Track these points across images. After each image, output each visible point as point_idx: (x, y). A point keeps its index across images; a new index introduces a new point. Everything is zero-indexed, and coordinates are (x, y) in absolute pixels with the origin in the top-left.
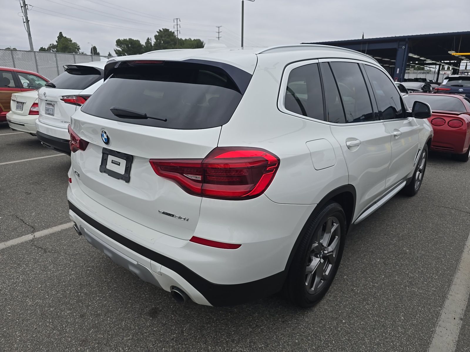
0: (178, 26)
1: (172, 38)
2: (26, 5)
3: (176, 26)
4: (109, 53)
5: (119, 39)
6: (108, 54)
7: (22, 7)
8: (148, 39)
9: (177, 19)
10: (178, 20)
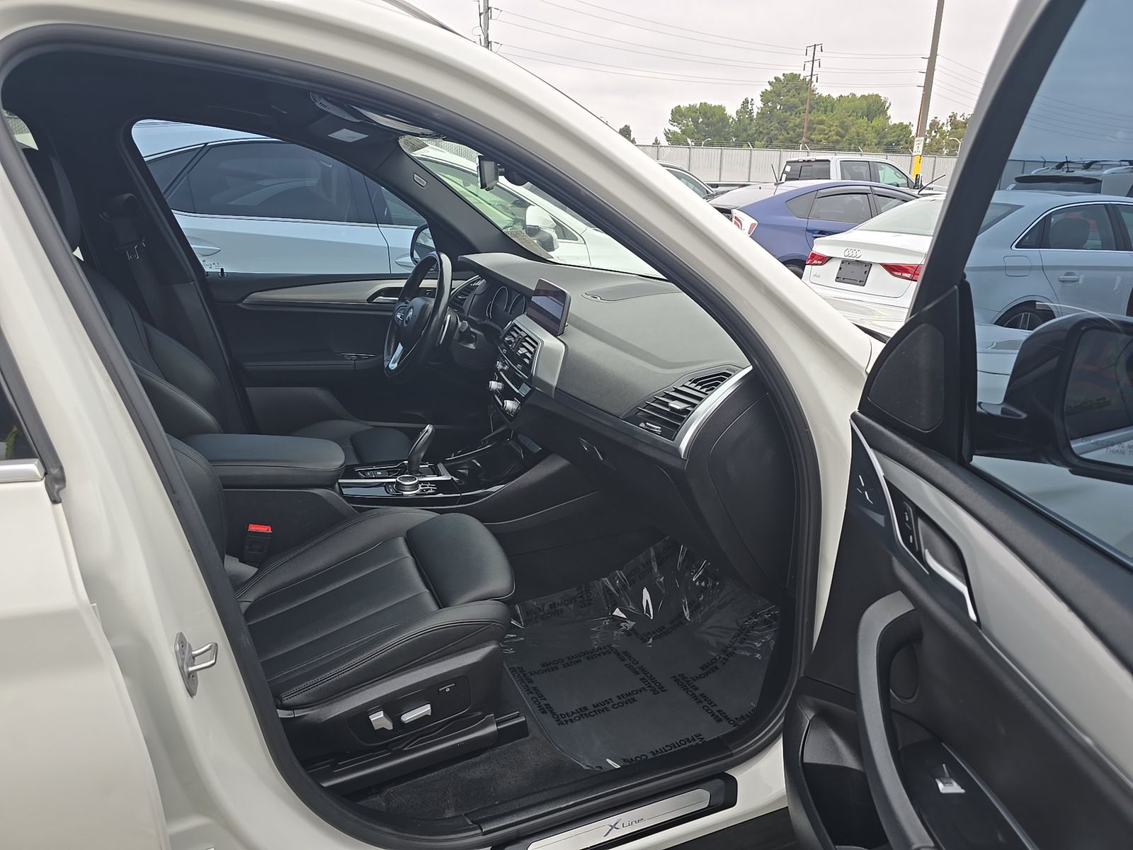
0: (816, 63)
1: (805, 95)
2: (489, 8)
3: (809, 65)
4: (656, 140)
5: (679, 106)
6: (654, 141)
7: (480, 14)
8: (746, 102)
9: (815, 46)
10: (818, 48)
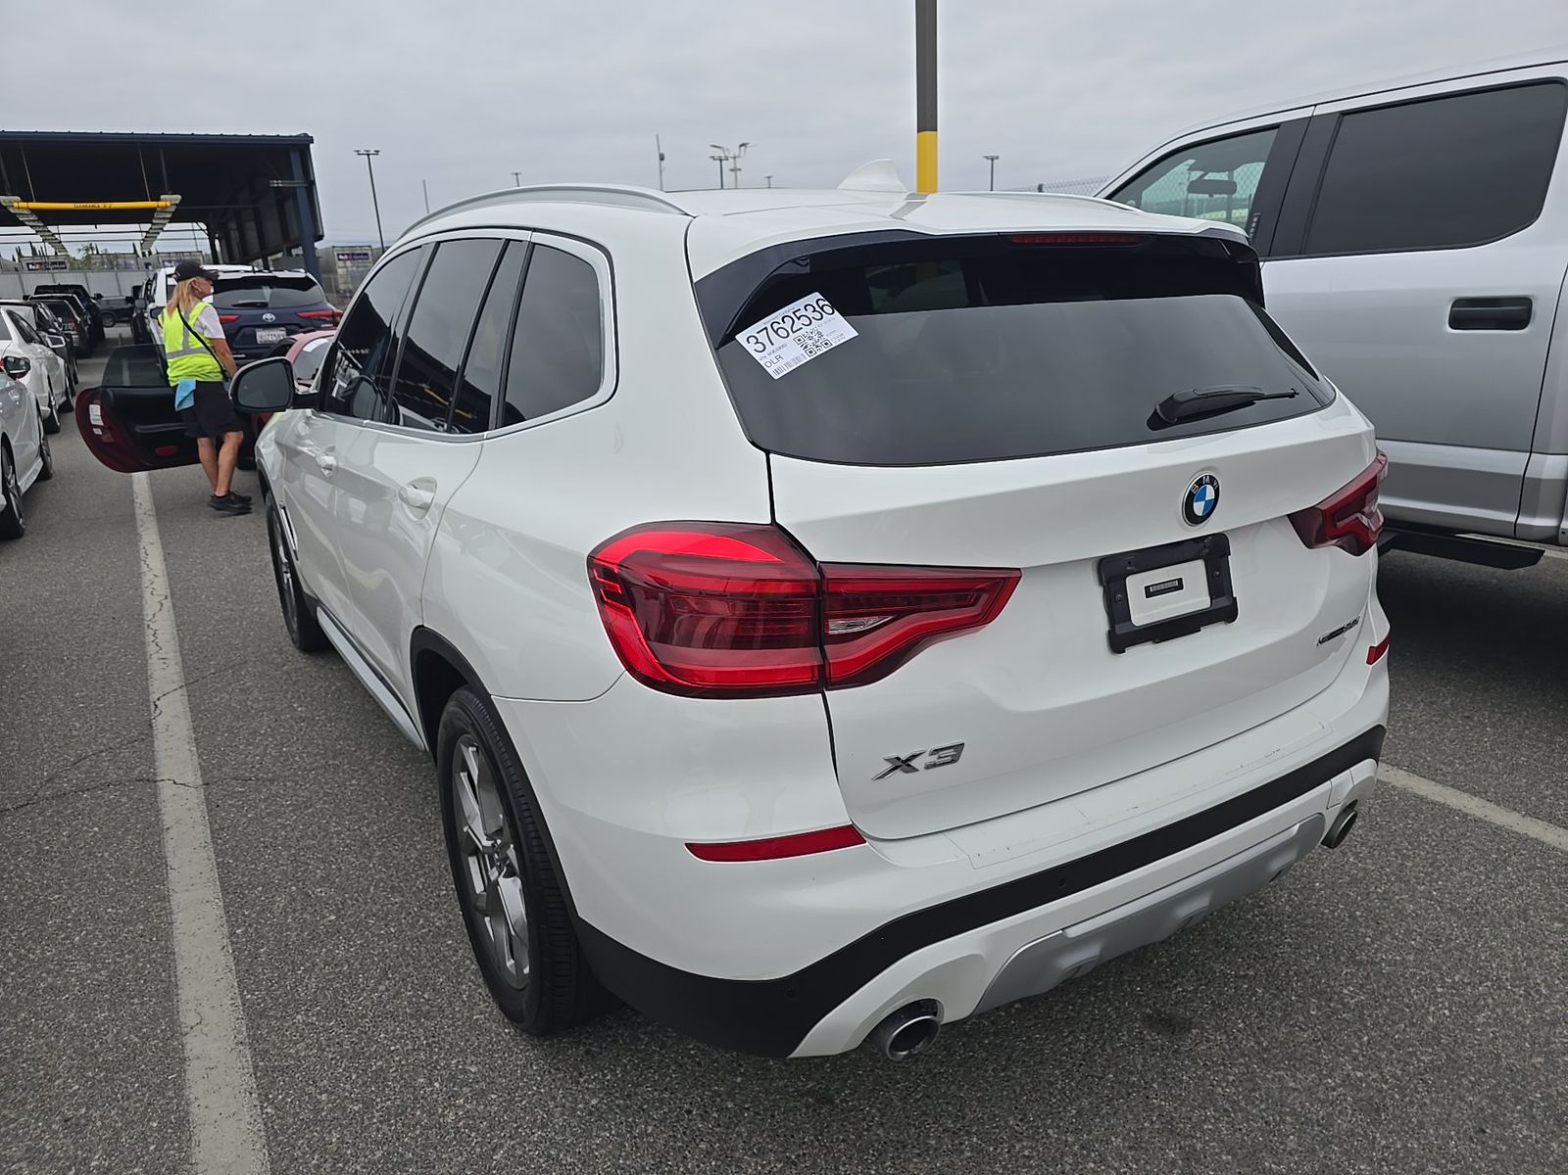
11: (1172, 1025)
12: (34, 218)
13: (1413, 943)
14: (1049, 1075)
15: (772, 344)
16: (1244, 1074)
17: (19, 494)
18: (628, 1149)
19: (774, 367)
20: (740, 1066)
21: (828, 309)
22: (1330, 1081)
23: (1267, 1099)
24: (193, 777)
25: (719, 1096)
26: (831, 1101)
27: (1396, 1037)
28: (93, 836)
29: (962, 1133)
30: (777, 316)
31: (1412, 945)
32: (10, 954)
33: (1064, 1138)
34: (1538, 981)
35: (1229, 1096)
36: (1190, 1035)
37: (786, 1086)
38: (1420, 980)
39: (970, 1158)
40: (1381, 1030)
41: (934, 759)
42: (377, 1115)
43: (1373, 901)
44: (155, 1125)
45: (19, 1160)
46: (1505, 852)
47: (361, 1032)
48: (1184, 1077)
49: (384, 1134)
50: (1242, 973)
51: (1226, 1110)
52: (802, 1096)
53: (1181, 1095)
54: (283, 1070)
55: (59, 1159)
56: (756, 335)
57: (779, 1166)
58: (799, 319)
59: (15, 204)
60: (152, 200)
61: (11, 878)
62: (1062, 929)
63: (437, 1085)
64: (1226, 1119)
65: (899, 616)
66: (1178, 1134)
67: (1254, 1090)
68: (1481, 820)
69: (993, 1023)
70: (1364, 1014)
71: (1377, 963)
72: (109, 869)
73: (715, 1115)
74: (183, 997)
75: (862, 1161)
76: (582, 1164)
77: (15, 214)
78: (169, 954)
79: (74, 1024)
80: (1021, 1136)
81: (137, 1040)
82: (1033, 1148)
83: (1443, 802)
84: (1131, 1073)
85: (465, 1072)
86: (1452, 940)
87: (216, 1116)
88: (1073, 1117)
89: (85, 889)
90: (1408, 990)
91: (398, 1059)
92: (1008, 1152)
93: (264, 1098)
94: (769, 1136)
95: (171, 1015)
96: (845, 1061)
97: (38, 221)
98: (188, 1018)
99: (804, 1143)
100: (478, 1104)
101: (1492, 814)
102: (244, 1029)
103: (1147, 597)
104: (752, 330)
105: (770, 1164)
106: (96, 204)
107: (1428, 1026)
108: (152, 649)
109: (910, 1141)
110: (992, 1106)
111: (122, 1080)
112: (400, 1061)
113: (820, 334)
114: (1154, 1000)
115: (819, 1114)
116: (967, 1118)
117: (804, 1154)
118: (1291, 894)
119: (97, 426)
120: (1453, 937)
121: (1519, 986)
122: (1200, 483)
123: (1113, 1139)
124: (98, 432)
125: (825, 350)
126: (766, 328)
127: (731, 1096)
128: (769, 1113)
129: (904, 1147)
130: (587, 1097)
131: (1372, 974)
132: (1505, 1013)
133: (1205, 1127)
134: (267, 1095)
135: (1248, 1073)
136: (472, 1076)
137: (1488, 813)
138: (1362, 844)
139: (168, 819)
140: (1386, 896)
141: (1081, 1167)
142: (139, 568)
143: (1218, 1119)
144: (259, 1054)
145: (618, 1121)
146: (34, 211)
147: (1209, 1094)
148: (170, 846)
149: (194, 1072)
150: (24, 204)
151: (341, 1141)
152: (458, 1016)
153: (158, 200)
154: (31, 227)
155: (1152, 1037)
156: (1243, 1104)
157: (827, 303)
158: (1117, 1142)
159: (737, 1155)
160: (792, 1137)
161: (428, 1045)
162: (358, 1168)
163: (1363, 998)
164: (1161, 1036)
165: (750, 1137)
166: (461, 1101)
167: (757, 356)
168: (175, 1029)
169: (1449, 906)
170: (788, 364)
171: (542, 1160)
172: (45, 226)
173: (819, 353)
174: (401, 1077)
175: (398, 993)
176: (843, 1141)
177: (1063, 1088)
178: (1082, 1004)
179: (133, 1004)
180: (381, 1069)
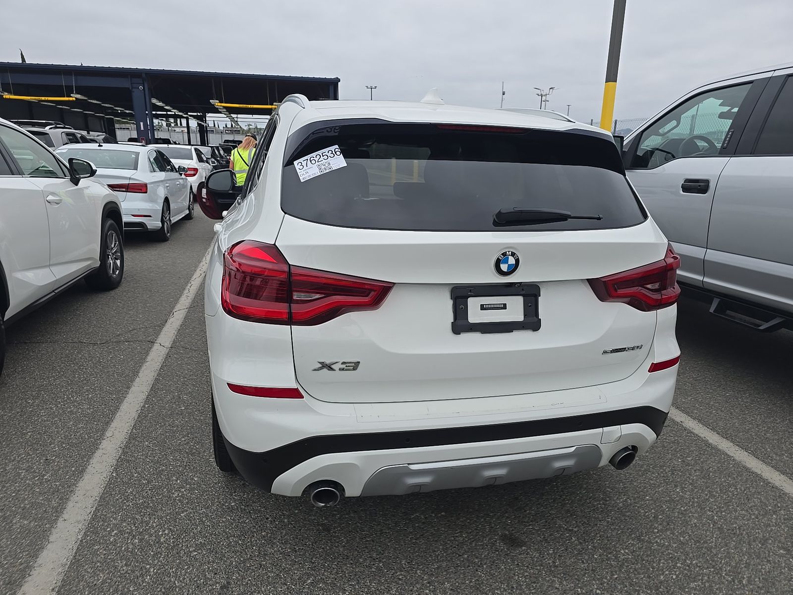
11: (513, 542)
12: (225, 110)
13: (682, 538)
14: (436, 547)
15: (307, 166)
16: (535, 574)
17: (170, 223)
18: (233, 526)
19: (304, 176)
20: (301, 506)
21: (338, 153)
22: (579, 590)
23: (538, 589)
24: (168, 344)
25: (284, 516)
26: (329, 531)
27: (634, 580)
28: (119, 359)
29: (377, 560)
30: (314, 154)
31: (680, 540)
32: (66, 396)
33: (423, 576)
34: (745, 576)
35: (519, 582)
36: (520, 549)
37: (314, 519)
38: (672, 557)
39: (373, 572)
40: (628, 575)
41: (344, 366)
42: (150, 486)
43: (675, 513)
44: (73, 469)
45: (24, 470)
46: (779, 507)
47: (165, 454)
48: (502, 567)
49: (148, 494)
50: (570, 528)
51: (513, 587)
52: (318, 525)
53: (494, 574)
54: (128, 461)
55: (36, 472)
56: (302, 162)
57: (289, 550)
58: (323, 156)
59: (216, 104)
60: (270, 105)
61: (83, 369)
62: (408, 464)
63: (179, 481)
64: (510, 591)
65: (328, 295)
66: (480, 591)
67: (534, 583)
68: (777, 487)
69: (426, 518)
70: (624, 565)
71: (652, 543)
72: (117, 372)
73: (277, 523)
74: (112, 426)
75: (325, 559)
76: (212, 527)
77: (217, 108)
78: (117, 408)
79: (70, 426)
80: (403, 569)
81: (87, 437)
82: (405, 576)
83: (759, 473)
84: (477, 558)
85: (192, 479)
86: (707, 543)
87: (95, 471)
88: (434, 568)
89: (105, 378)
90: (660, 560)
91: (171, 468)
92: (392, 574)
93: (116, 470)
94: (293, 537)
95: (104, 430)
96: (347, 516)
97: (226, 112)
98: (108, 434)
99: (305, 544)
100: (188, 493)
101: (786, 485)
102: (125, 442)
103: (481, 310)
104: (301, 160)
105: (286, 548)
106: (248, 106)
107: (657, 580)
108: (186, 291)
109: (351, 557)
110: (399, 553)
111: (73, 450)
112: (171, 469)
113: (329, 164)
114: (513, 528)
115: (320, 535)
116: (384, 555)
117: (302, 549)
118: (628, 498)
119: (204, 198)
120: (709, 542)
121: (730, 576)
122: (504, 254)
123: (446, 583)
124: (204, 200)
125: (328, 171)
126: (307, 159)
127: (289, 517)
128: (299, 528)
129: (347, 558)
130: (231, 502)
131: (644, 547)
132: (710, 586)
133: (496, 591)
134: (117, 469)
135: (538, 574)
136: (194, 482)
137: (784, 484)
138: (691, 484)
139: (149, 358)
140: (684, 513)
141: (422, 590)
142: (202, 259)
143: (506, 590)
144: (124, 453)
145: (237, 514)
146: (224, 107)
147: (509, 578)
148: (144, 368)
149: (98, 453)
150: (220, 104)
151: (131, 493)
152: (204, 457)
153: (273, 105)
154: (225, 114)
155: (500, 545)
156: (523, 587)
157: (339, 150)
158: (447, 585)
159: (275, 541)
160: (303, 540)
161: (186, 466)
162: (131, 504)
163: (630, 557)
164: (505, 545)
165: (285, 535)
166: (183, 490)
167: (298, 171)
168: (102, 437)
169: (719, 526)
170: (310, 176)
171: (198, 521)
172: (230, 114)
173: (325, 172)
174: (168, 475)
175: (188, 443)
176: (323, 548)
177: (439, 555)
178: (475, 521)
179: (93, 424)
180: (163, 470)
